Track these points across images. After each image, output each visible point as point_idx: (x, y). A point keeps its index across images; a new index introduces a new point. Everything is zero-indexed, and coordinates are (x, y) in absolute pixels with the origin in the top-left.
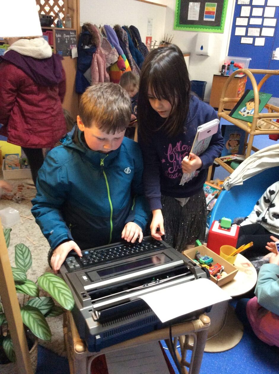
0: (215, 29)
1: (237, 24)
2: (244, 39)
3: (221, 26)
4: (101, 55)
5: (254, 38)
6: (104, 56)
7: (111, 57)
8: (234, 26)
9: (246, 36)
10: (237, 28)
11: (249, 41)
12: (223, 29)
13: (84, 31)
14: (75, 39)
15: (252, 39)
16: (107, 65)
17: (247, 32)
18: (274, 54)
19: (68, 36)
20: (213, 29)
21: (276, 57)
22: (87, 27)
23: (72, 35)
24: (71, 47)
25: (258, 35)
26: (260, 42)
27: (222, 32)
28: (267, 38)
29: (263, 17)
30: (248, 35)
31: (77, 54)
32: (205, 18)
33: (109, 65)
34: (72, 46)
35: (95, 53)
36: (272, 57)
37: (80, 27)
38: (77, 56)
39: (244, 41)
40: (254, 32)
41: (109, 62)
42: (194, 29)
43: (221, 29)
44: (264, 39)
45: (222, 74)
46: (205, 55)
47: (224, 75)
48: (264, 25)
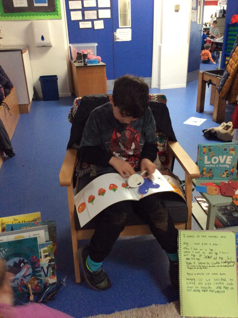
0: (51, 15)
1: (70, 8)
2: (82, 23)
3: (58, 12)
5: (92, 21)
8: (68, 11)
9: (84, 20)
10: (72, 13)
11: (88, 25)
12: (61, 15)
15: (90, 23)
17: (83, 15)
18: (115, 36)
20: (49, 16)
21: (118, 39)
25: (96, 18)
26: (99, 25)
27: (60, 18)
28: (105, 20)
30: (86, 19)
32: (35, 3)
36: (115, 39)
39: (82, 25)
40: (91, 15)
42: (24, 18)
43: (58, 15)
44: (102, 21)
45: (85, 64)
46: (47, 46)
47: (87, 65)
48: (99, 6)
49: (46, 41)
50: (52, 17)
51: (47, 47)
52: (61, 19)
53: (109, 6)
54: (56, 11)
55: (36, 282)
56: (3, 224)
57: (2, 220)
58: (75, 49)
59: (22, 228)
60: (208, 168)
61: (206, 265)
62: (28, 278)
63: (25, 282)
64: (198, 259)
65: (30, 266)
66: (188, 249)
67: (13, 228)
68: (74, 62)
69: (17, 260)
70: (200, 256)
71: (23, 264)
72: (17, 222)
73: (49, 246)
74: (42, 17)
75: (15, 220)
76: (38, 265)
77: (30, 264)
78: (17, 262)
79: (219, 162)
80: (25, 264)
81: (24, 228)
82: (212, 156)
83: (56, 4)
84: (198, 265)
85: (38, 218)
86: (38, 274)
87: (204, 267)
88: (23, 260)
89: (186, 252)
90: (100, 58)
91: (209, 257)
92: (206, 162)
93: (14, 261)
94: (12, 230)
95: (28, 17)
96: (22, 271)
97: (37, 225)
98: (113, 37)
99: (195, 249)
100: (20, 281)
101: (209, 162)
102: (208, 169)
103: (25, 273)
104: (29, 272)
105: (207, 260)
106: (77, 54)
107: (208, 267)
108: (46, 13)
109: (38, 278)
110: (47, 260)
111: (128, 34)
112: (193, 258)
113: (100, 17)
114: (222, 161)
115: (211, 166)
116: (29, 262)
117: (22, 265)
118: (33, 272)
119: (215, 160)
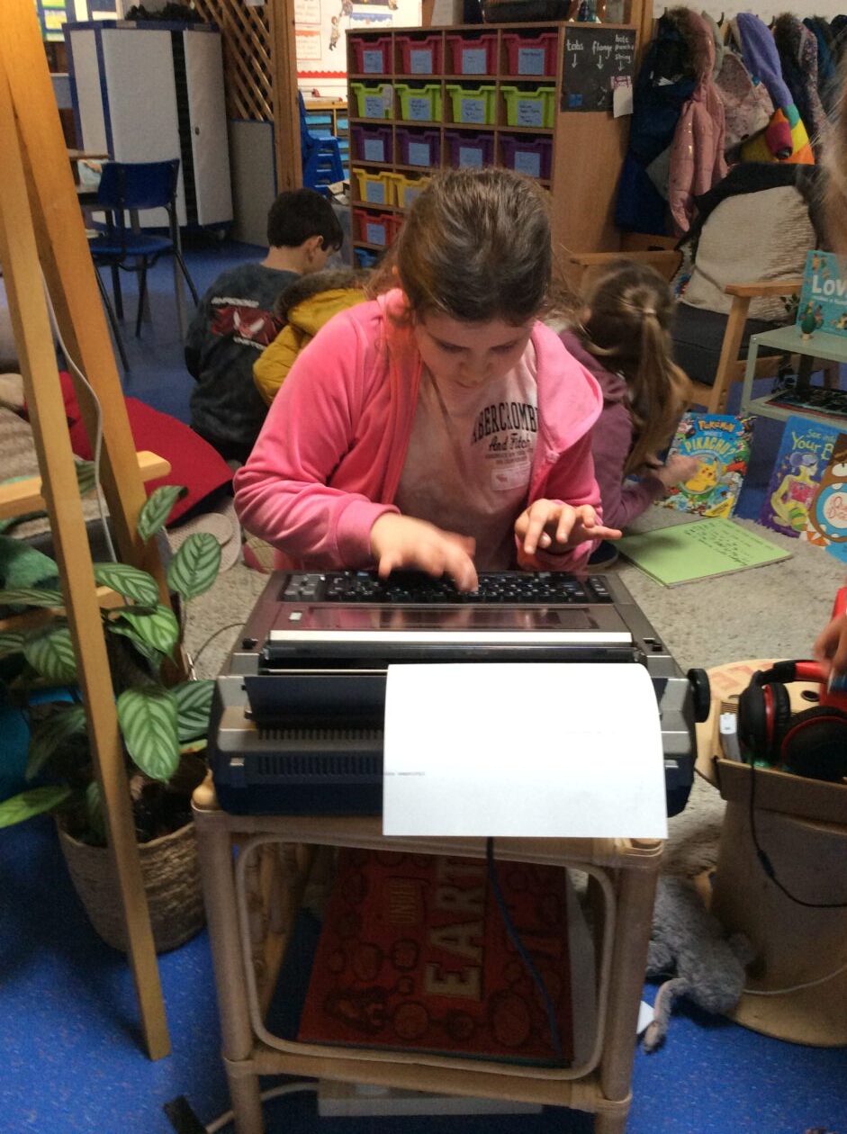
4: (712, 108)
6: (721, 111)
7: (745, 113)
13: (662, 32)
14: (629, 57)
16: (728, 139)
19: (609, 48)
22: (676, 18)
23: (621, 44)
24: (612, 83)
31: (632, 105)
33: (735, 140)
34: (616, 80)
35: (689, 102)
37: (653, 19)
38: (631, 111)
41: (739, 129)
60: (817, 302)
79: (835, 296)
82: (826, 279)
92: (815, 290)
101: (819, 291)
102: (816, 304)
114: (840, 293)
115: (822, 299)
119: (829, 287)
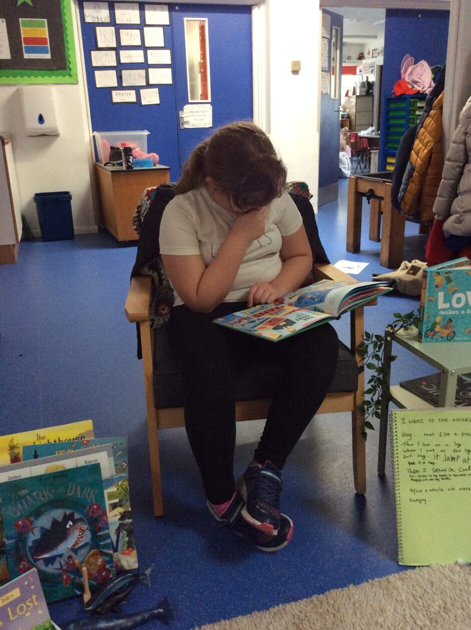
0: (57, 76)
1: (94, 64)
2: (117, 93)
3: (70, 69)
5: (137, 89)
8: (91, 70)
9: (120, 87)
10: (97, 74)
11: (130, 97)
12: (77, 75)
15: (133, 92)
17: (120, 78)
18: (182, 118)
20: (53, 77)
21: (187, 123)
25: (144, 84)
26: (151, 97)
27: (75, 82)
28: (162, 88)
29: (143, 47)
30: (124, 85)
32: (26, 53)
36: (181, 124)
39: (118, 97)
40: (133, 77)
42: (5, 80)
43: (70, 76)
44: (156, 90)
45: (129, 167)
46: (50, 134)
47: (133, 168)
48: (150, 62)
49: (47, 124)
50: (60, 79)
51: (50, 136)
52: (77, 84)
53: (169, 62)
54: (68, 69)
55: (100, 560)
56: (14, 447)
57: (12, 440)
58: (105, 141)
59: (57, 452)
61: (447, 473)
62: (83, 552)
63: (77, 561)
64: (431, 463)
65: (87, 526)
66: (412, 445)
67: (38, 453)
68: (105, 165)
69: (58, 514)
70: (436, 457)
71: (70, 523)
72: (44, 442)
73: (120, 483)
74: (40, 79)
75: (39, 438)
76: (102, 523)
77: (87, 522)
78: (60, 520)
80: (75, 522)
81: (61, 452)
83: (67, 55)
84: (432, 474)
85: (88, 433)
86: (102, 543)
87: (443, 477)
88: (72, 515)
89: (408, 451)
90: (156, 156)
91: (453, 459)
93: (54, 518)
94: (36, 456)
95: (11, 80)
96: (69, 537)
97: (87, 444)
98: (178, 120)
99: (426, 445)
100: (66, 559)
103: (76, 542)
104: (84, 539)
105: (450, 464)
106: (111, 149)
107: (452, 478)
108: (49, 72)
109: (105, 551)
110: (116, 515)
111: (205, 115)
112: (422, 461)
113: (151, 82)
116: (84, 518)
117: (70, 525)
118: (92, 539)
